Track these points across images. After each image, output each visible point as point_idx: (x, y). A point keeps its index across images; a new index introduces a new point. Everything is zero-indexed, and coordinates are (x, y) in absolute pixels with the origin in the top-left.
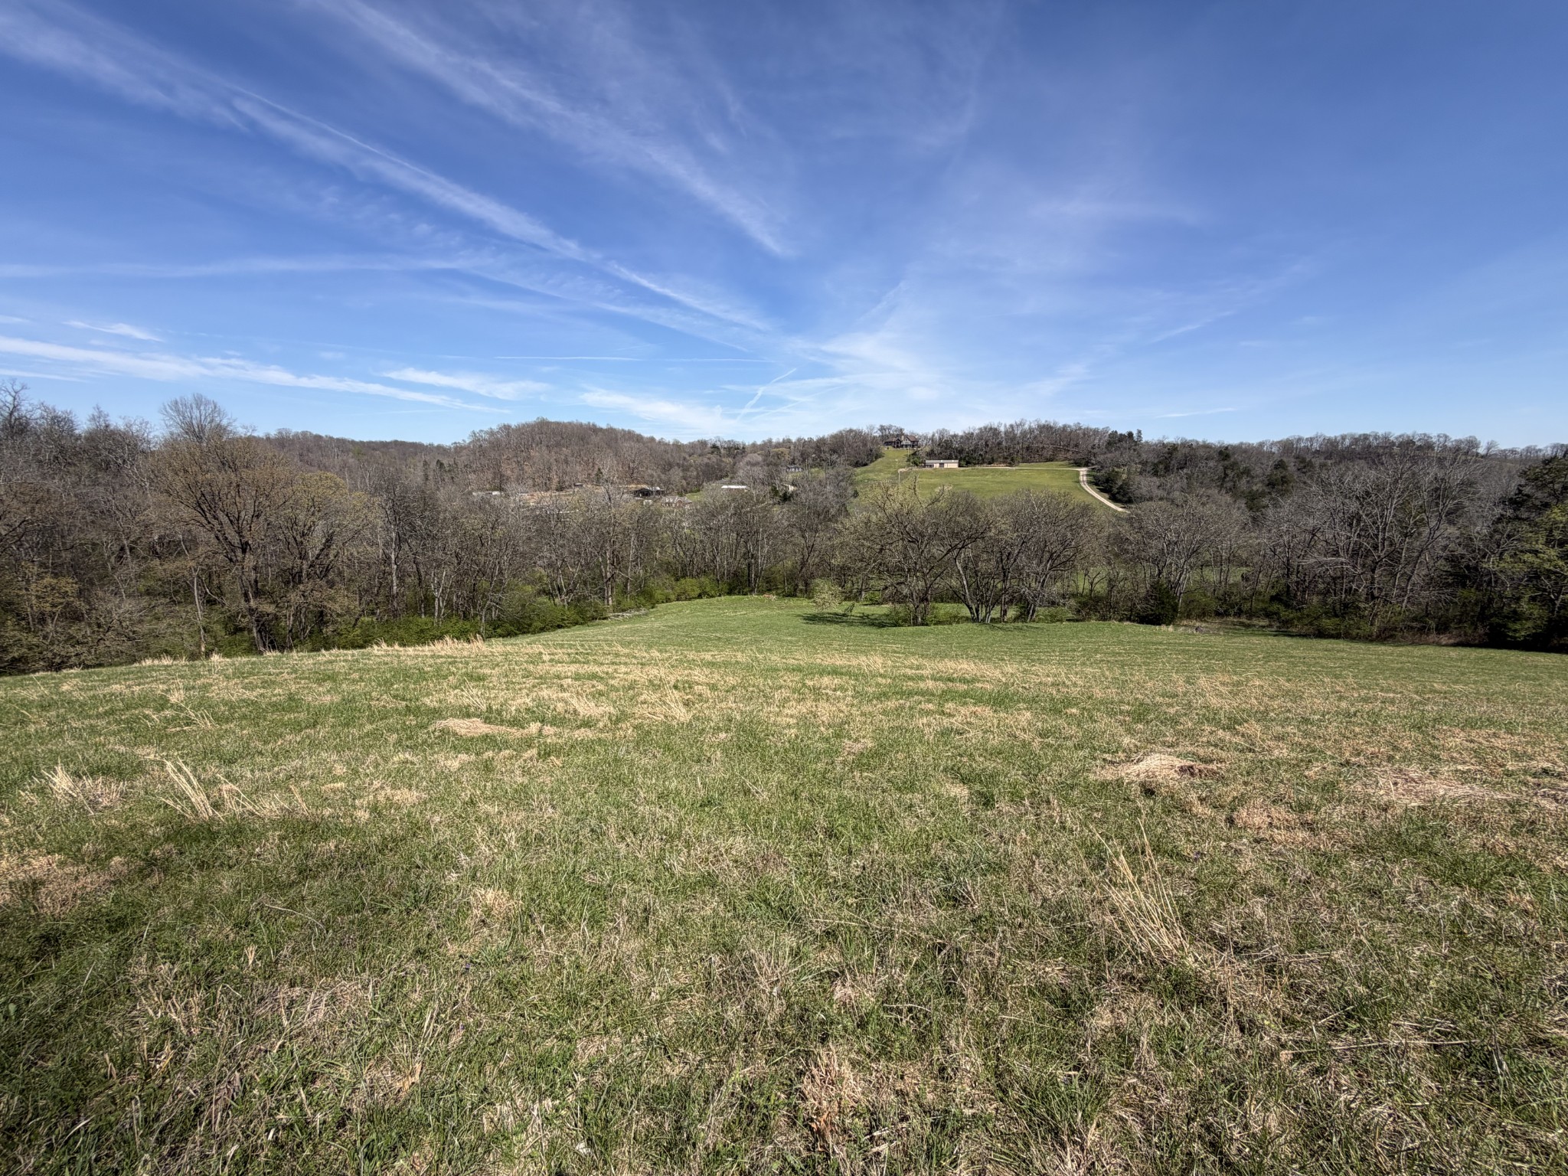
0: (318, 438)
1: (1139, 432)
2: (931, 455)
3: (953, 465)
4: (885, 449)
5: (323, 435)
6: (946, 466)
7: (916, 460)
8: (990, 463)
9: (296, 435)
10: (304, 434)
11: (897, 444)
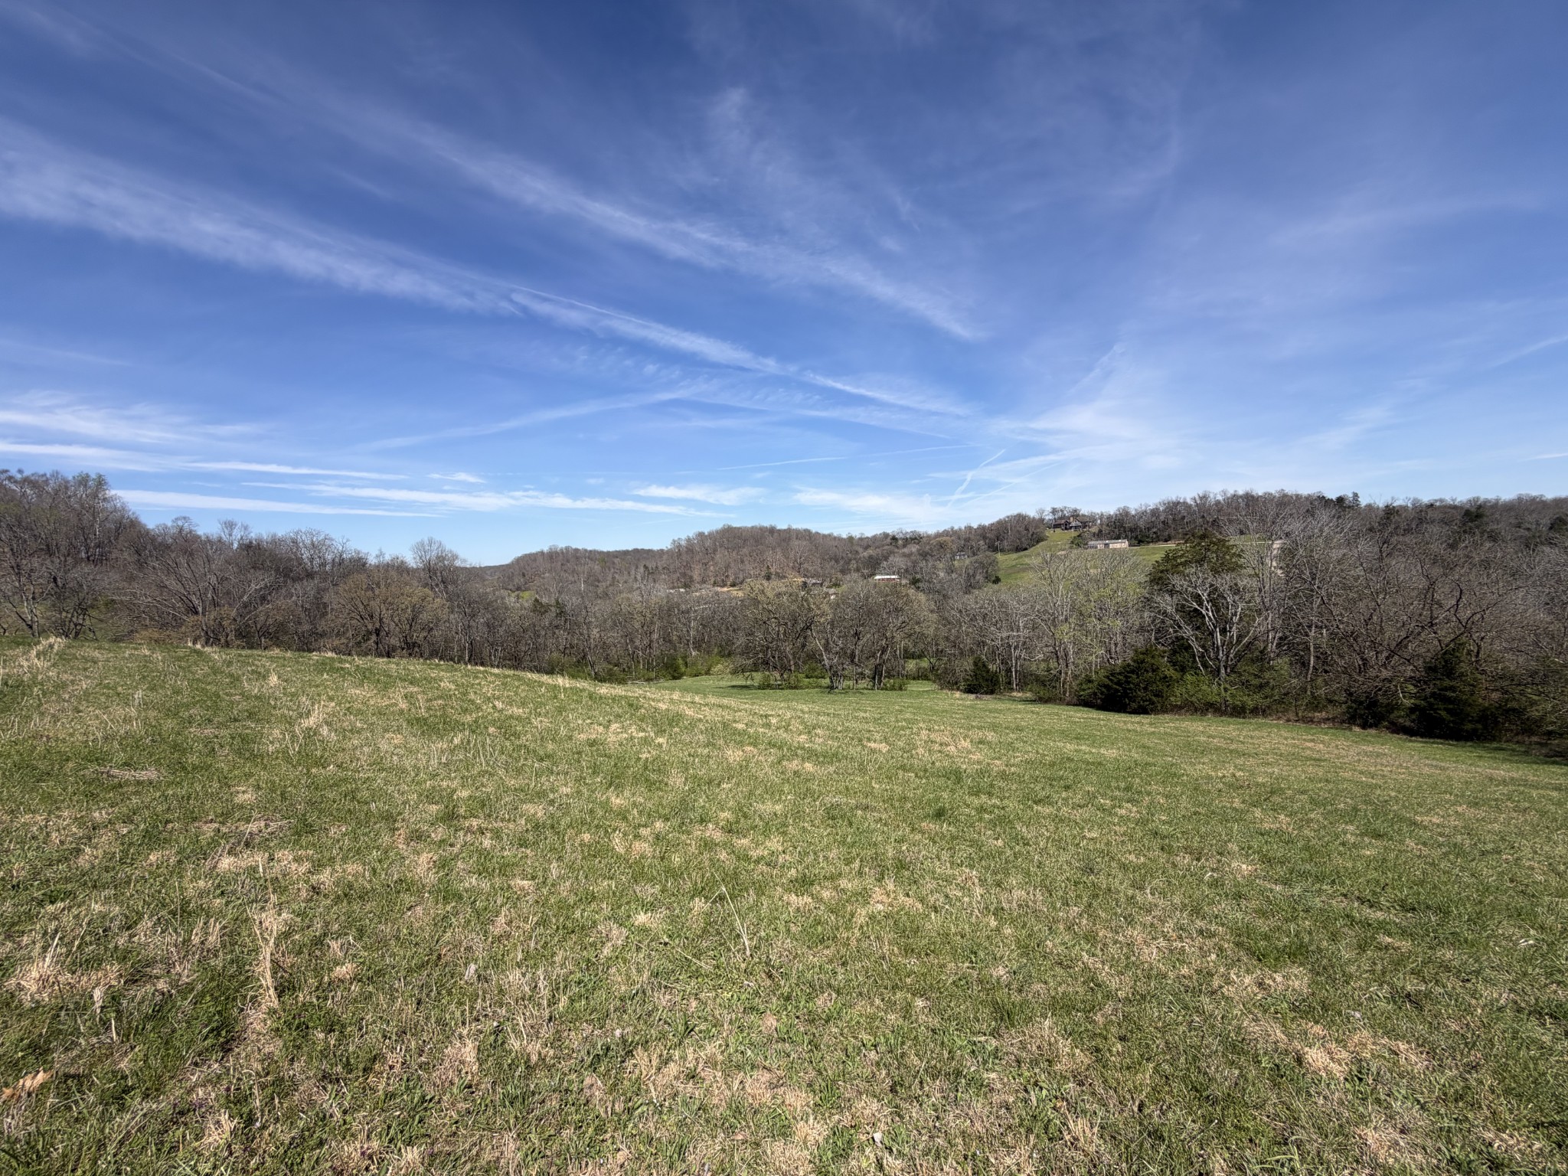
0: (577, 550)
1: (1356, 495)
2: (1099, 535)
3: (1122, 545)
4: (1049, 533)
5: (580, 548)
6: (1111, 546)
7: (1079, 542)
8: (1166, 541)
9: (561, 550)
10: (567, 548)
11: (1066, 526)
